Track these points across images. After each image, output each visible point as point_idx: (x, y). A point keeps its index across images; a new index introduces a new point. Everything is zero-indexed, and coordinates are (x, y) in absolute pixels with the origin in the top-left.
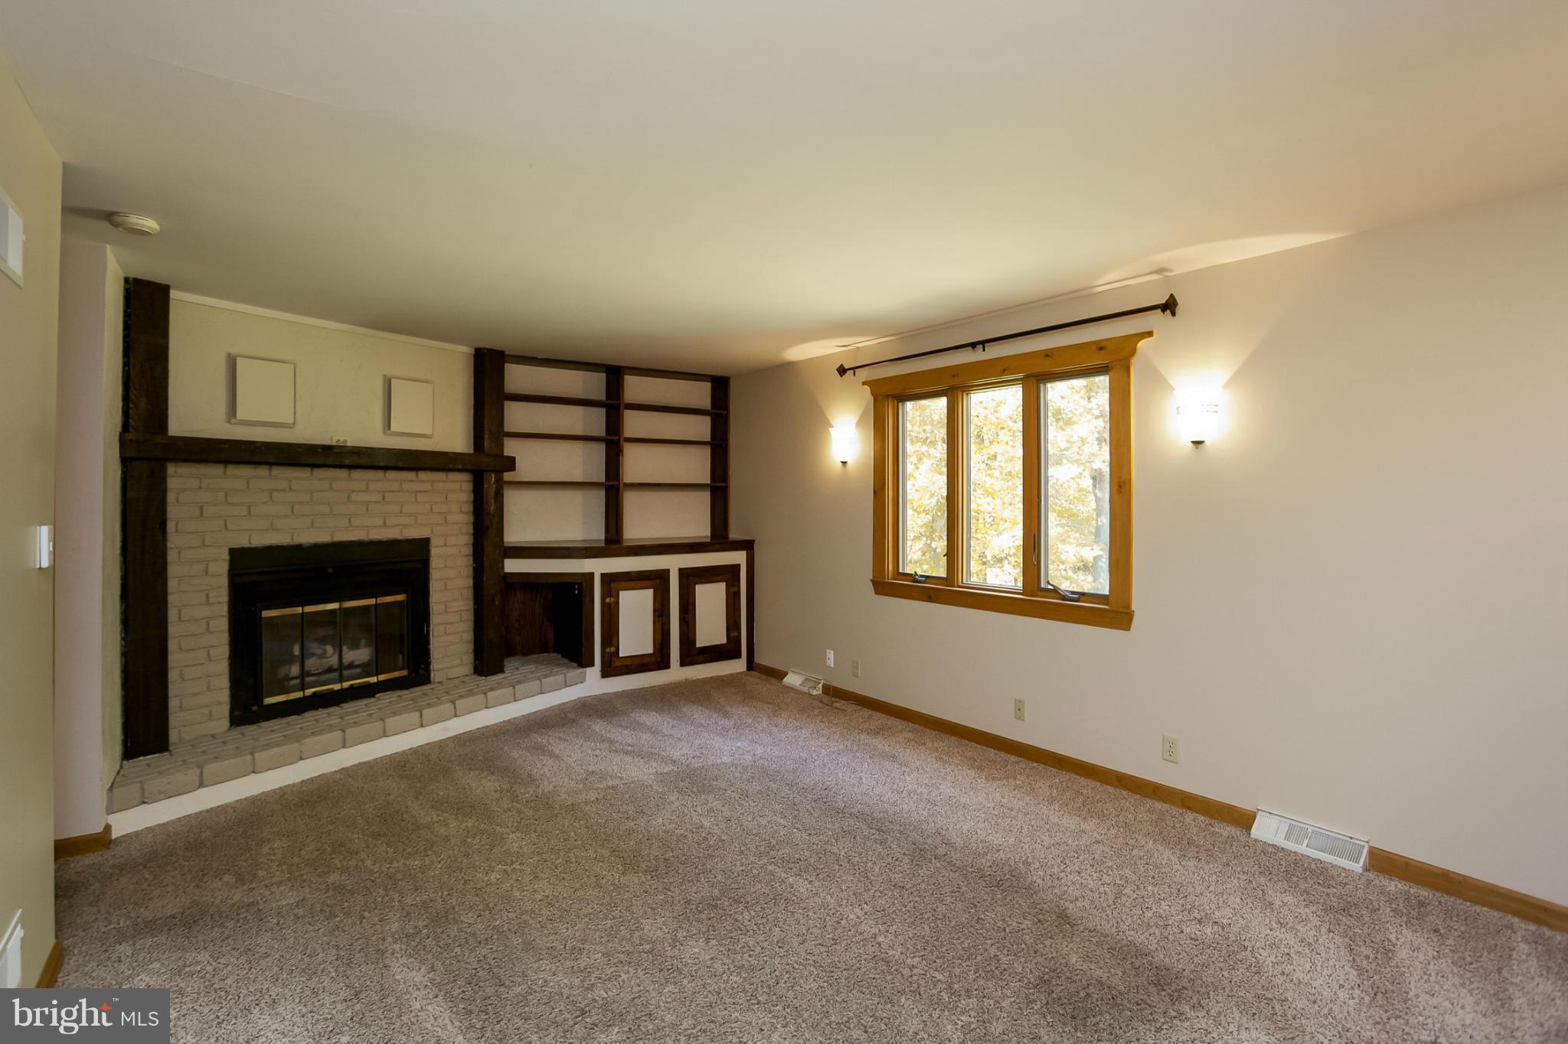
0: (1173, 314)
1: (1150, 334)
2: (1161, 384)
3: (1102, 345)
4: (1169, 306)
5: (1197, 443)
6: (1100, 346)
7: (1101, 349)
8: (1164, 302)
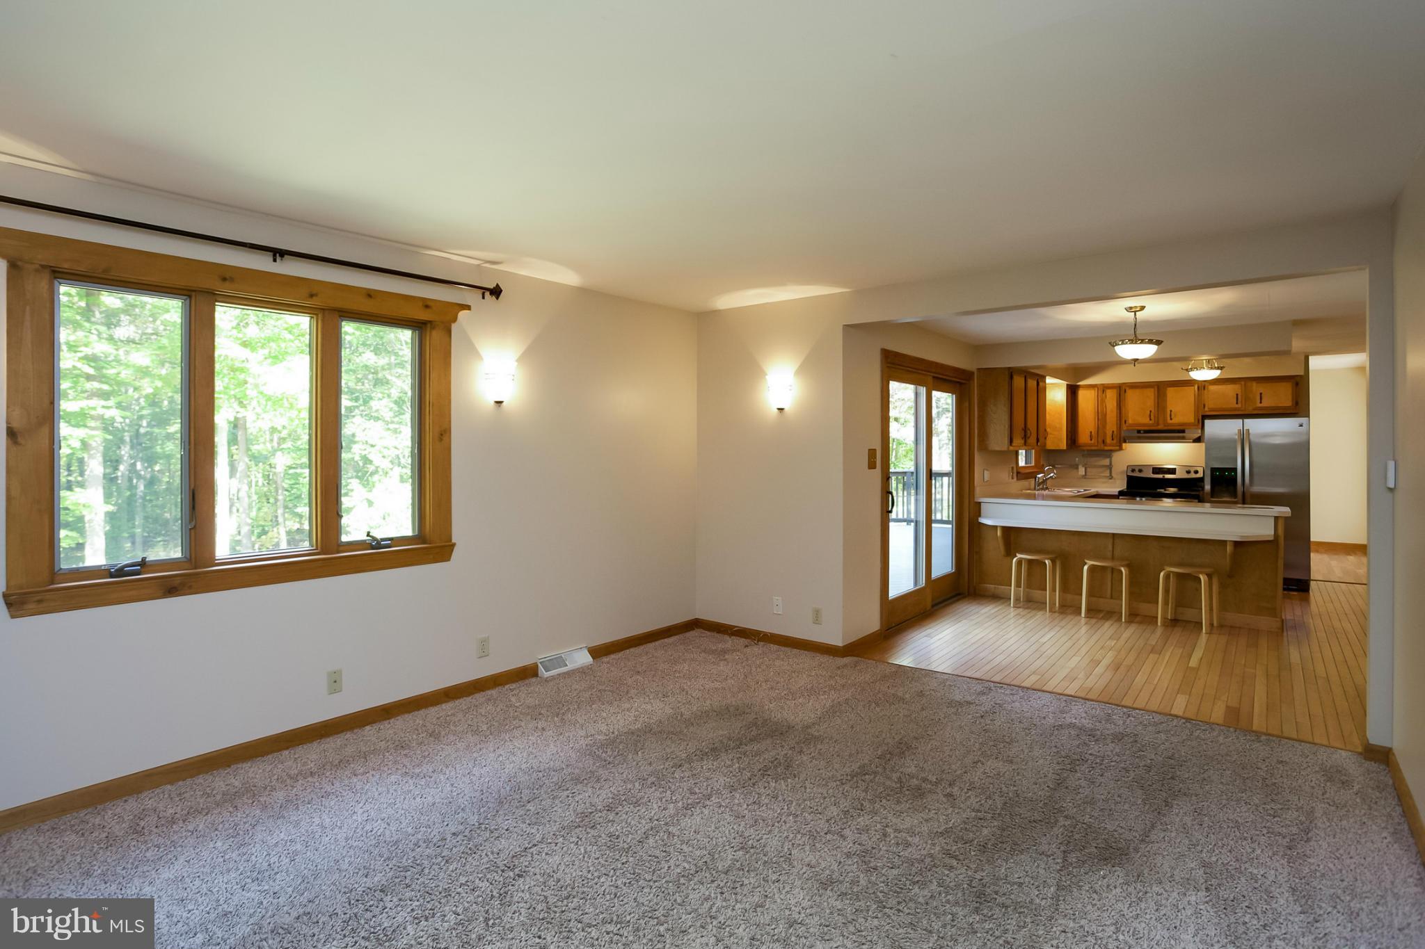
0: (497, 298)
1: (468, 307)
2: (473, 352)
3: (429, 303)
4: (496, 292)
5: (499, 403)
6: (426, 304)
7: (427, 307)
8: (492, 287)
